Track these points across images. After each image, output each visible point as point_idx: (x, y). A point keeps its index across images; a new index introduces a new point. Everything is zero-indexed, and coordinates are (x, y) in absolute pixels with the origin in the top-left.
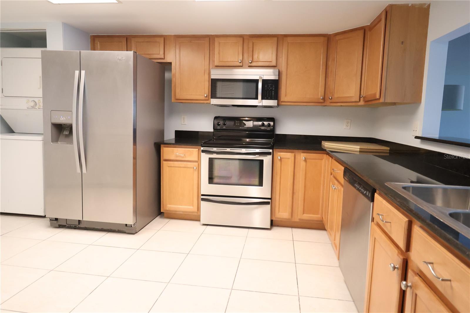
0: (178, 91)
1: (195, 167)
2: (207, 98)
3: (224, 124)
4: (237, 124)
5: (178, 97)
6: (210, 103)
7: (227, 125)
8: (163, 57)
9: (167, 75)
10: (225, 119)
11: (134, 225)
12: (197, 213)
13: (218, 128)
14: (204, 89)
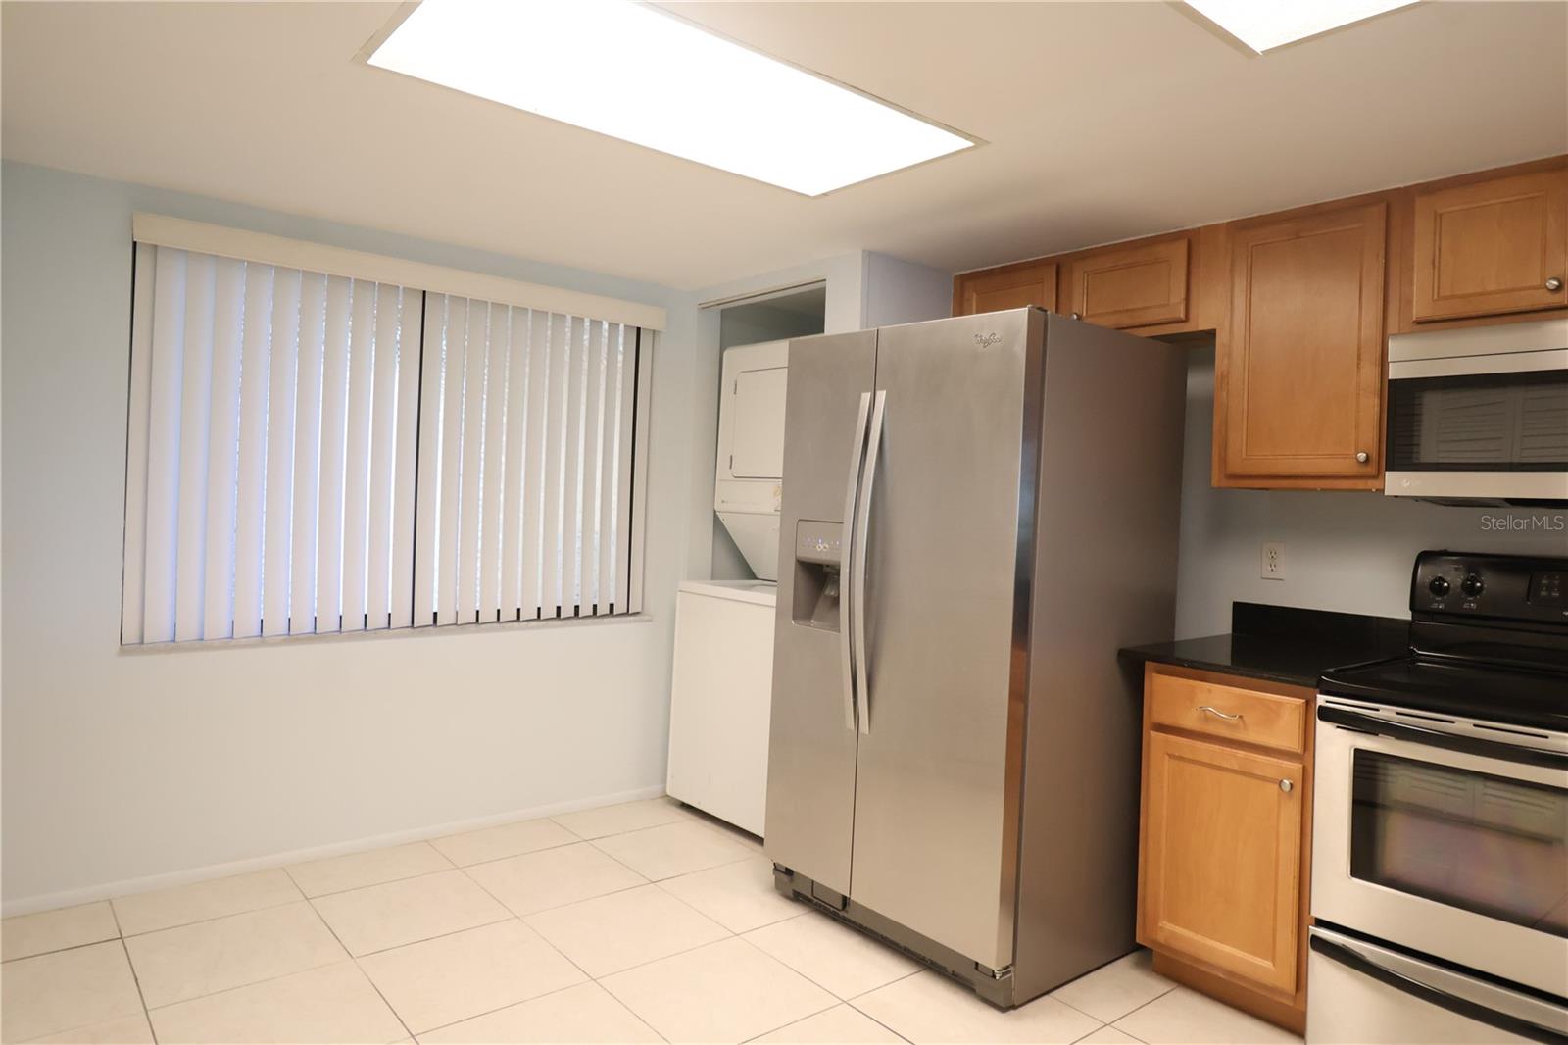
0: (1237, 442)
1: (1286, 782)
2: (1371, 470)
3: (1469, 589)
4: (1543, 593)
5: (1236, 465)
6: (1383, 491)
7: (1484, 592)
8: (1182, 315)
9: (1196, 382)
10: (1476, 562)
11: (1004, 975)
12: (1294, 998)
13: (1435, 606)
14: (1357, 427)
